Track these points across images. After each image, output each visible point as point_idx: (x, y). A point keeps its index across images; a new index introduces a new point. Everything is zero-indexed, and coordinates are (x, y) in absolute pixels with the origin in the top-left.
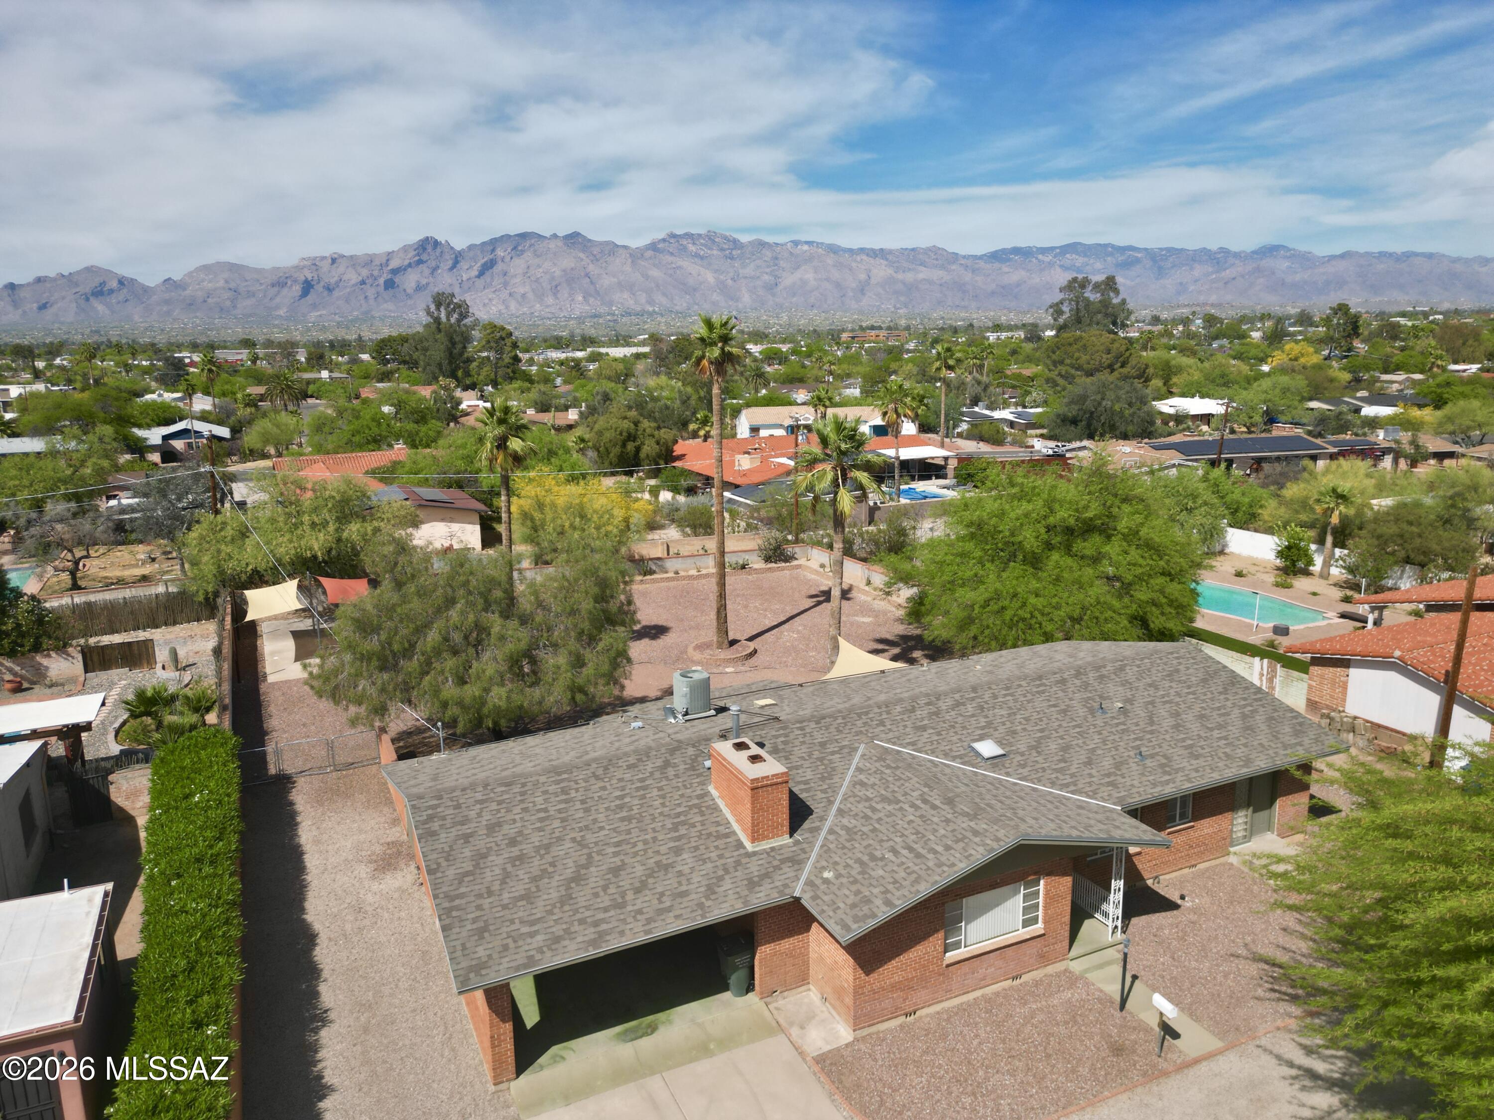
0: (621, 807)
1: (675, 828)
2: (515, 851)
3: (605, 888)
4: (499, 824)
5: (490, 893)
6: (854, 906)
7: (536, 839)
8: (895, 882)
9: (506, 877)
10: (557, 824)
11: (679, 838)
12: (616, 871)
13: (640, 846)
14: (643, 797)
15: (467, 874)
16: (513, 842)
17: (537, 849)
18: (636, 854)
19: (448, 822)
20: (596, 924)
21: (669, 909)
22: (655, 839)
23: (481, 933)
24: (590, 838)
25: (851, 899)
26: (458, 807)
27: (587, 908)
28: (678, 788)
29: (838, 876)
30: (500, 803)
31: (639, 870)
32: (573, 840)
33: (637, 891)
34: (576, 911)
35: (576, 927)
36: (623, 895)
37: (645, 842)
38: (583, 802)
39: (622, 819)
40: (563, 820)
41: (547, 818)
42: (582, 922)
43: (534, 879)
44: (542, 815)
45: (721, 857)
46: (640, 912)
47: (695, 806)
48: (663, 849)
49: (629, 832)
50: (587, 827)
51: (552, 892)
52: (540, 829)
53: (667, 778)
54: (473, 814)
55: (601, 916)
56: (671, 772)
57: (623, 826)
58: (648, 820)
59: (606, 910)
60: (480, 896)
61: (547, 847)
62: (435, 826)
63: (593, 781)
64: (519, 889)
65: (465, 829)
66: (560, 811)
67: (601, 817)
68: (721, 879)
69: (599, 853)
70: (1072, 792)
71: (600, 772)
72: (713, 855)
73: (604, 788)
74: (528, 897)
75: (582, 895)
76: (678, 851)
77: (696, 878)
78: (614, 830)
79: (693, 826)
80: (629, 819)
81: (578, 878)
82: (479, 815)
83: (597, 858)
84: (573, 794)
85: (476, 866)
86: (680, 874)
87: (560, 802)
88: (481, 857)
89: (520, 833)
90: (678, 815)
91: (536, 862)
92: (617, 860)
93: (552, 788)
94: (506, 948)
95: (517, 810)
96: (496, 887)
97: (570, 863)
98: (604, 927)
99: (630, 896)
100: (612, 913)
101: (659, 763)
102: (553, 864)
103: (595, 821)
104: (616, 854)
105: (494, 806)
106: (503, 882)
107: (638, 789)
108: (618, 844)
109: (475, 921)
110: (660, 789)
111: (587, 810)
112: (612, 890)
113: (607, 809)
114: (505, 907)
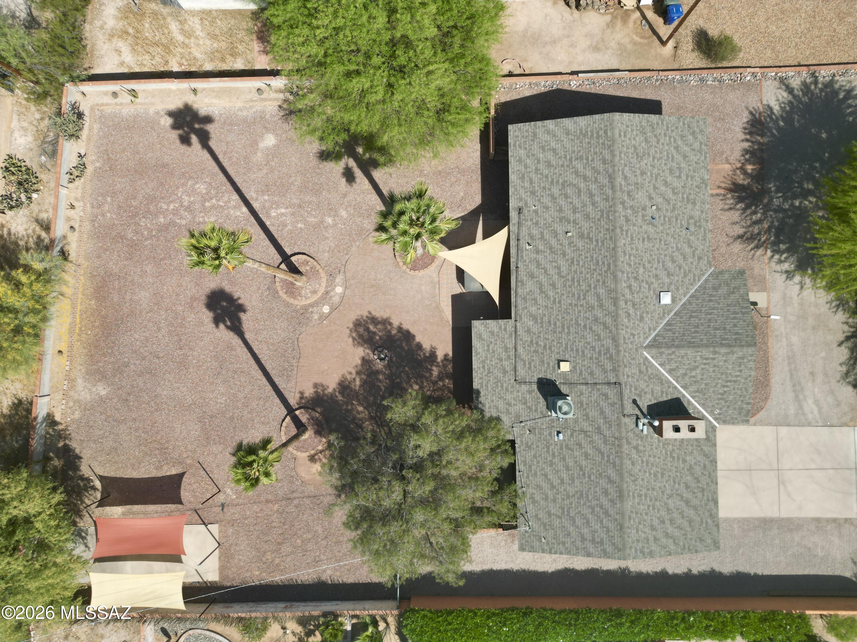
0: (655, 475)
1: (673, 458)
2: (667, 522)
3: (694, 493)
4: (652, 526)
5: (686, 535)
7: (663, 513)
9: (679, 528)
10: (658, 503)
11: (678, 458)
12: (687, 487)
13: (678, 474)
14: (652, 465)
15: (674, 542)
16: (663, 522)
17: (668, 514)
18: (681, 477)
19: (646, 545)
20: (708, 500)
21: (710, 474)
22: (676, 467)
23: (701, 540)
24: (668, 492)
26: (638, 541)
27: (701, 501)
28: (652, 449)
29: (721, 409)
30: (640, 523)
31: (689, 478)
32: (668, 499)
33: (698, 481)
34: (701, 506)
35: (708, 508)
36: (698, 487)
37: (676, 471)
38: (648, 490)
39: (662, 477)
40: (656, 500)
41: (653, 506)
42: (706, 505)
43: (683, 517)
44: (651, 508)
45: (692, 446)
46: (707, 484)
47: (664, 445)
48: (682, 466)
49: (669, 476)
50: (662, 492)
51: (692, 513)
52: (659, 510)
53: (645, 451)
54: (643, 535)
55: (705, 498)
56: (641, 448)
57: (666, 478)
58: (665, 467)
59: (703, 495)
60: (686, 539)
61: (668, 509)
62: (646, 551)
63: (637, 483)
64: (686, 524)
65: (651, 539)
66: (651, 500)
67: (658, 485)
68: (702, 450)
69: (677, 490)
71: (633, 478)
72: (690, 448)
73: (643, 480)
74: (690, 521)
75: (695, 502)
76: (684, 461)
77: (699, 458)
78: (667, 481)
79: (673, 450)
80: (663, 475)
81: (687, 502)
82: (645, 533)
83: (679, 492)
84: (642, 493)
85: (671, 538)
86: (695, 464)
87: (646, 499)
88: (667, 535)
89: (658, 518)
90: (666, 453)
91: (675, 515)
92: (682, 485)
93: (637, 500)
94: (710, 533)
95: (646, 517)
96: (683, 532)
97: (678, 503)
98: (710, 498)
99: (700, 485)
100: (705, 494)
101: (634, 451)
102: (678, 509)
103: (660, 488)
104: (679, 484)
105: (641, 526)
106: (681, 529)
107: (647, 465)
108: (674, 482)
109: (696, 541)
110: (650, 456)
111: (653, 489)
112: (696, 491)
113: (655, 481)
114: (693, 530)
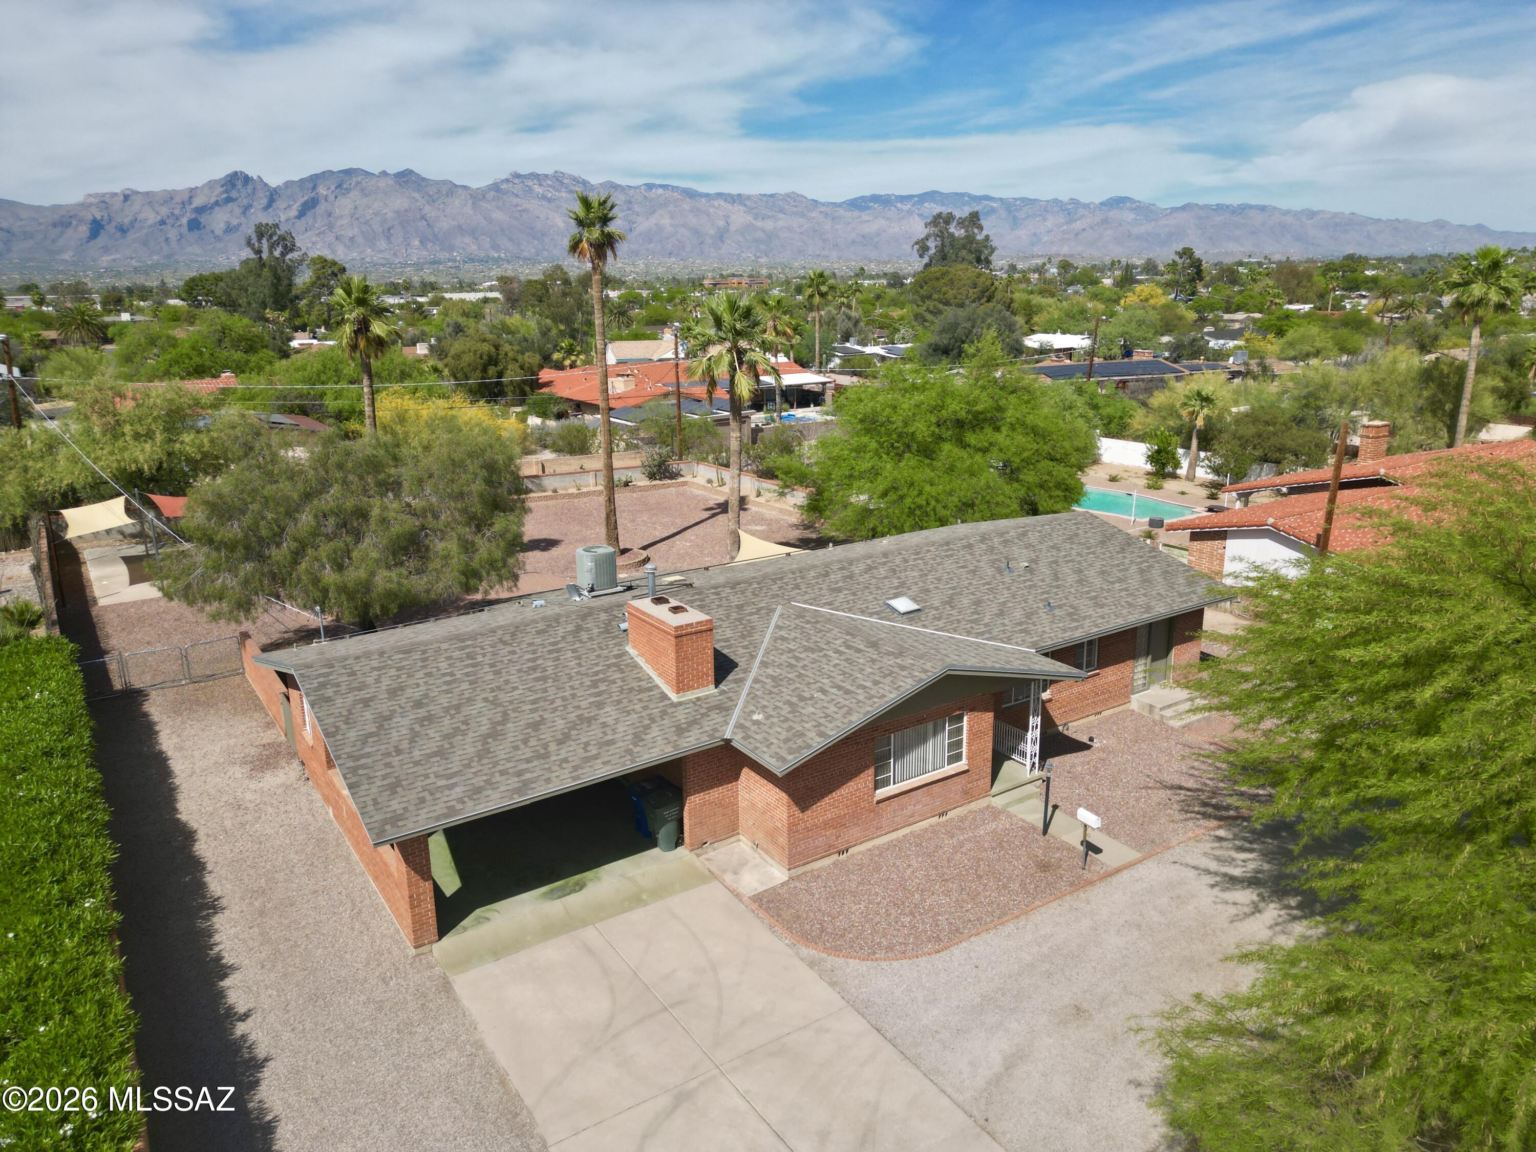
0: (534, 669)
1: (595, 684)
2: (422, 712)
3: (525, 742)
4: (402, 689)
5: (399, 751)
6: (787, 740)
7: (444, 700)
8: (827, 716)
9: (414, 737)
10: (465, 686)
11: (599, 694)
12: (536, 726)
13: (559, 702)
14: (557, 659)
15: (371, 735)
16: (418, 704)
17: (447, 710)
18: (555, 710)
19: (343, 688)
20: (519, 774)
21: (596, 757)
22: (574, 696)
23: (393, 788)
24: (504, 697)
25: (784, 735)
26: (353, 673)
27: (508, 760)
28: (594, 650)
29: (768, 717)
30: (399, 669)
31: (560, 723)
32: (486, 700)
33: (560, 742)
34: (496, 764)
35: (497, 778)
36: (546, 746)
37: (564, 699)
38: (492, 665)
39: (537, 679)
40: (471, 683)
41: (454, 681)
42: (503, 773)
43: (446, 737)
44: (448, 678)
45: (645, 708)
46: (566, 760)
47: (613, 665)
48: (584, 704)
49: (545, 690)
50: (499, 688)
51: (467, 747)
52: (447, 692)
53: (581, 641)
54: (370, 680)
55: (525, 766)
56: (584, 636)
57: (539, 686)
58: (564, 679)
59: (528, 761)
60: (388, 754)
61: (458, 708)
62: (329, 692)
63: (500, 646)
64: (432, 746)
65: (363, 694)
66: (467, 674)
67: (513, 678)
68: (648, 727)
69: (514, 710)
70: (987, 639)
71: (507, 638)
72: (638, 707)
73: (514, 653)
74: (440, 753)
75: (501, 750)
76: (600, 705)
77: (621, 728)
78: (529, 689)
79: (614, 682)
80: (544, 679)
81: (494, 734)
82: (378, 680)
83: (513, 715)
84: (480, 658)
85: (381, 727)
86: (604, 725)
87: (467, 666)
88: (383, 720)
89: (426, 696)
90: (597, 674)
91: (447, 721)
92: (536, 717)
93: (456, 654)
94: (422, 800)
95: (420, 674)
96: (405, 745)
97: (484, 720)
98: (528, 776)
99: (553, 747)
100: (536, 763)
101: (570, 628)
102: (465, 723)
103: (507, 682)
104: (533, 711)
105: (393, 672)
106: (412, 741)
107: (550, 652)
108: (534, 702)
109: (384, 777)
110: (574, 651)
111: (498, 673)
112: (533, 742)
113: (519, 671)
114: (417, 763)
